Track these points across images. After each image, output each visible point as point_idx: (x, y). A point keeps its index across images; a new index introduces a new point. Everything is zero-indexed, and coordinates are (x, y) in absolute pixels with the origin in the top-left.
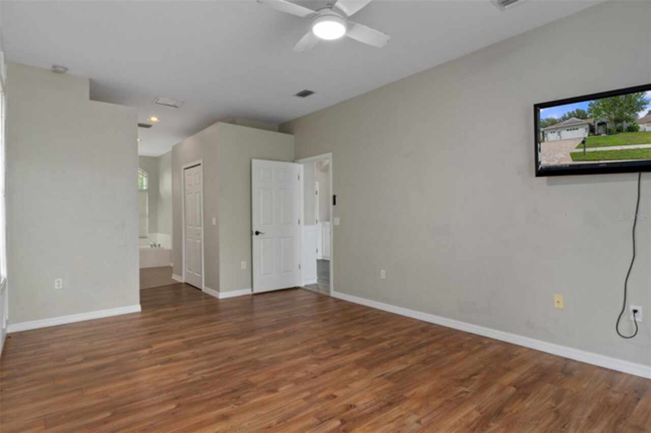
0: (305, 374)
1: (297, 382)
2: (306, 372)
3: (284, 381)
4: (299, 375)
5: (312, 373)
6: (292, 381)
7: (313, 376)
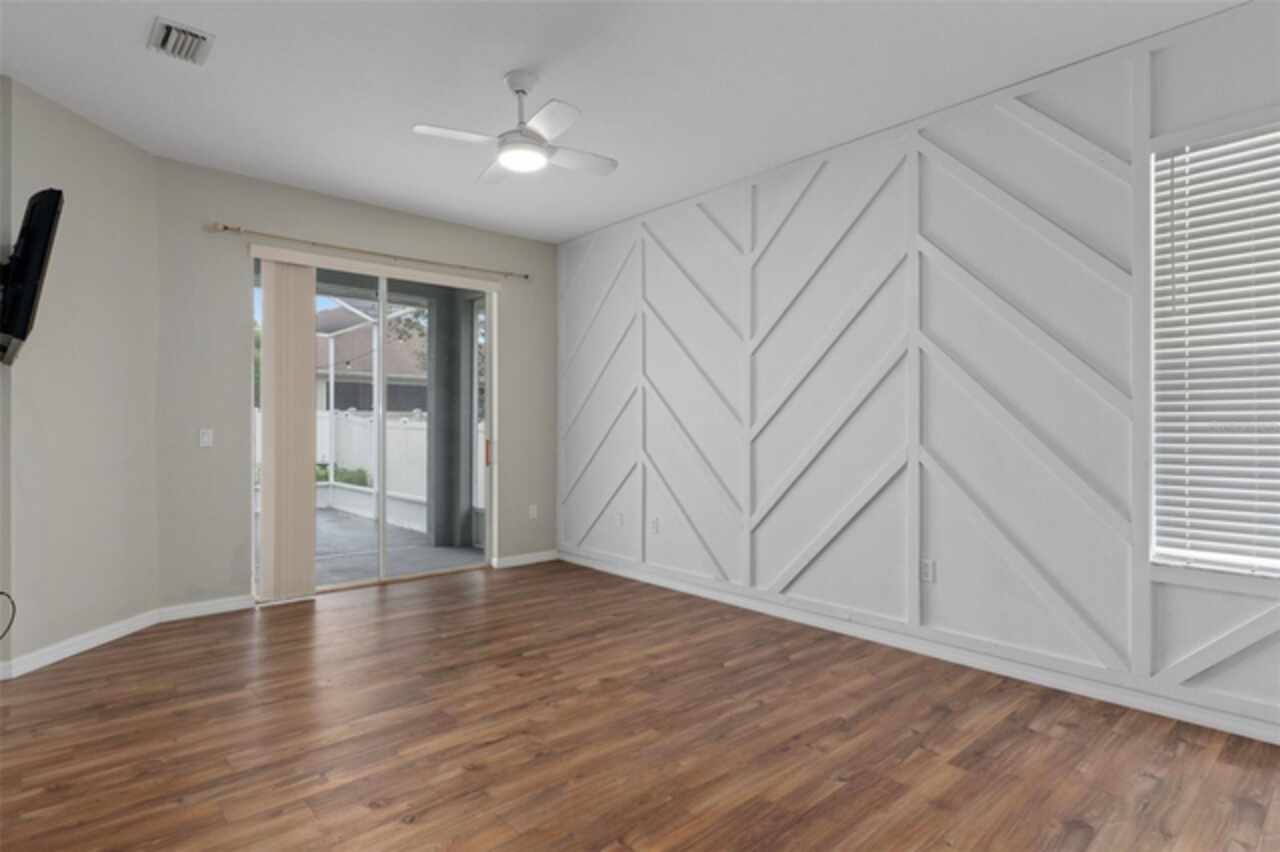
0: (561, 702)
1: (573, 692)
2: (556, 707)
3: (593, 693)
4: (569, 702)
5: (548, 704)
6: (580, 692)
7: (545, 701)
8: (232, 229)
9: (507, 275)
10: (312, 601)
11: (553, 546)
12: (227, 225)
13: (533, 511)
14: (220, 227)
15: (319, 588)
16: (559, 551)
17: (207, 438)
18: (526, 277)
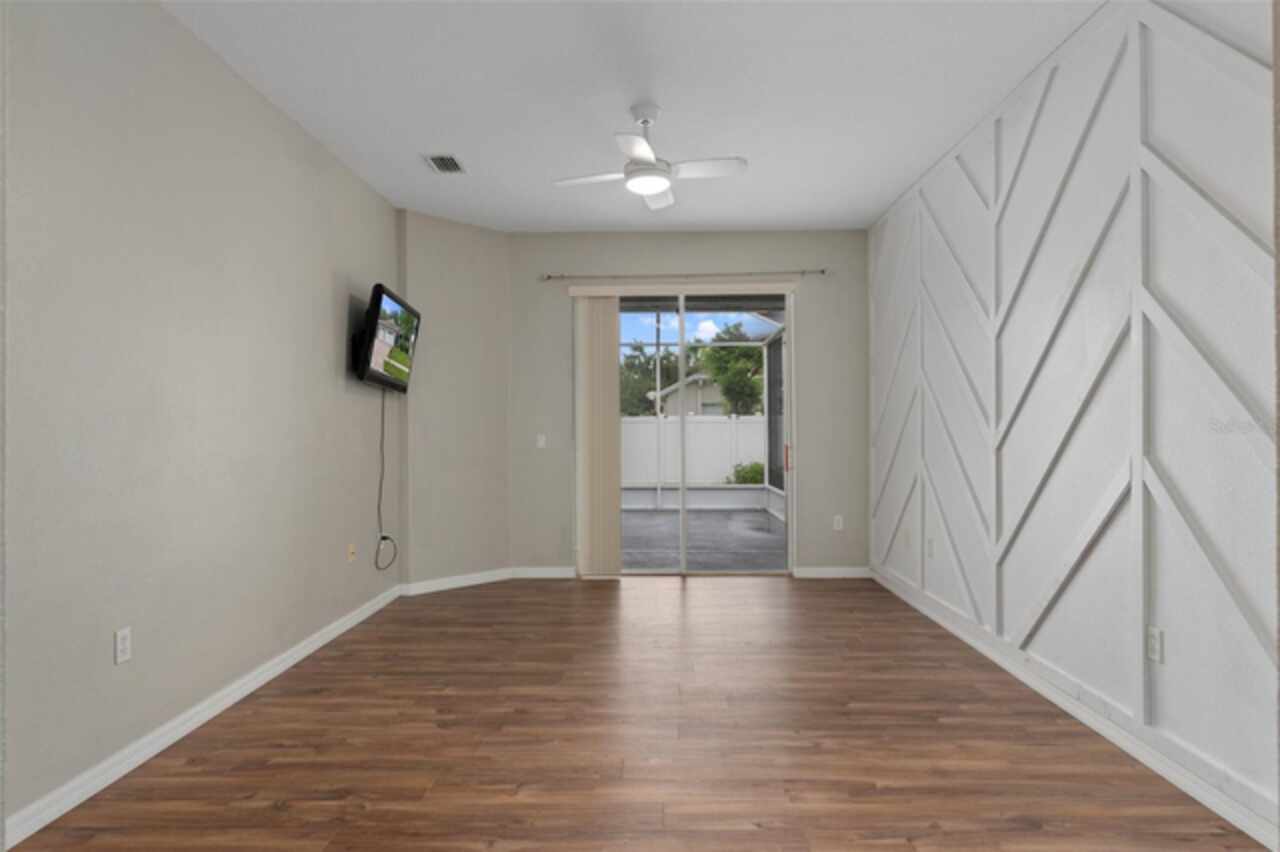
8: (556, 278)
9: (803, 273)
10: (618, 582)
11: (865, 562)
12: (549, 273)
13: (838, 523)
14: (545, 277)
15: (624, 571)
16: (872, 570)
17: (542, 442)
18: (823, 272)
